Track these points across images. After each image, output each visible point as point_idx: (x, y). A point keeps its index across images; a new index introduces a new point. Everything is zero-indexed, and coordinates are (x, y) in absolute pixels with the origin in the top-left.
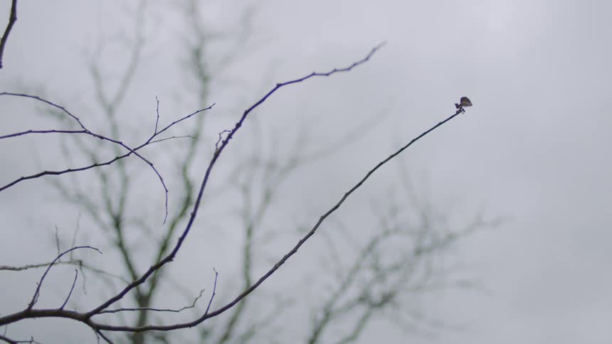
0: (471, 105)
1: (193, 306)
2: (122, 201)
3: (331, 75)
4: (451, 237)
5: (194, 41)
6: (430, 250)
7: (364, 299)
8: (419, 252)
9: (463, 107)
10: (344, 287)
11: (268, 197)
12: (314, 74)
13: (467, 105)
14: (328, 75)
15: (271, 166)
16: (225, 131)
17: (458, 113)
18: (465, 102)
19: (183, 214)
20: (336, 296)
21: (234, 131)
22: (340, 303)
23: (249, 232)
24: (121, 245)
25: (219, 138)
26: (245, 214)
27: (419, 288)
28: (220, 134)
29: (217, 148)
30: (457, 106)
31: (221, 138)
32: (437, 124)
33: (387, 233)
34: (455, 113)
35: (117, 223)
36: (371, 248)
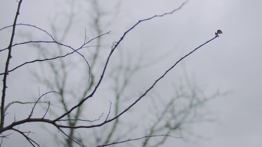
0: (222, 33)
1: (99, 120)
2: (64, 83)
3: (163, 16)
4: (206, 100)
5: (95, 15)
6: (196, 106)
7: (167, 126)
8: (191, 106)
9: (218, 34)
10: (159, 120)
11: (126, 82)
12: (156, 16)
13: (220, 33)
14: (162, 16)
15: (128, 69)
16: (115, 42)
17: (216, 37)
18: (219, 32)
19: (89, 89)
20: (156, 124)
21: (120, 41)
22: (157, 127)
23: (118, 97)
24: (63, 101)
25: (113, 45)
26: (116, 89)
27: (191, 122)
28: (113, 43)
29: (112, 49)
30: (216, 34)
31: (114, 45)
32: (206, 42)
33: (178, 97)
34: (215, 37)
35: (61, 92)
36: (171, 104)
